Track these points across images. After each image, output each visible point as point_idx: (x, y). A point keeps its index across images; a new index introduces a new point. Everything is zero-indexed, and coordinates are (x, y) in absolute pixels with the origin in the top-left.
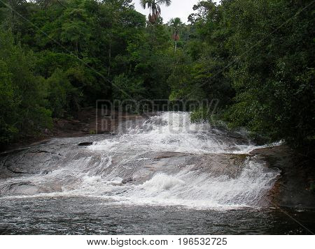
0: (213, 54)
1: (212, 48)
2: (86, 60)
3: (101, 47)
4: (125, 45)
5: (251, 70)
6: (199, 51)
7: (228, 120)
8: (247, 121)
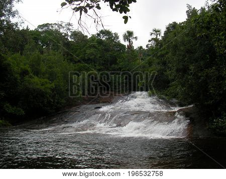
0: (159, 63)
1: (157, 61)
2: (98, 67)
3: (105, 61)
4: (116, 60)
5: (178, 71)
6: (152, 62)
7: (166, 95)
8: (176, 95)
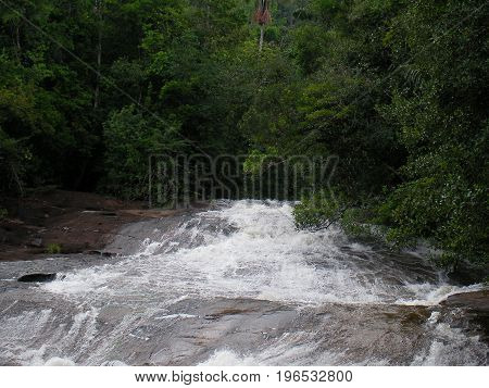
0: (352, 60)
1: (350, 45)
2: (42, 71)
3: (78, 39)
4: (137, 35)
5: (446, 99)
6: (317, 53)
7: (388, 222)
8: (433, 225)
